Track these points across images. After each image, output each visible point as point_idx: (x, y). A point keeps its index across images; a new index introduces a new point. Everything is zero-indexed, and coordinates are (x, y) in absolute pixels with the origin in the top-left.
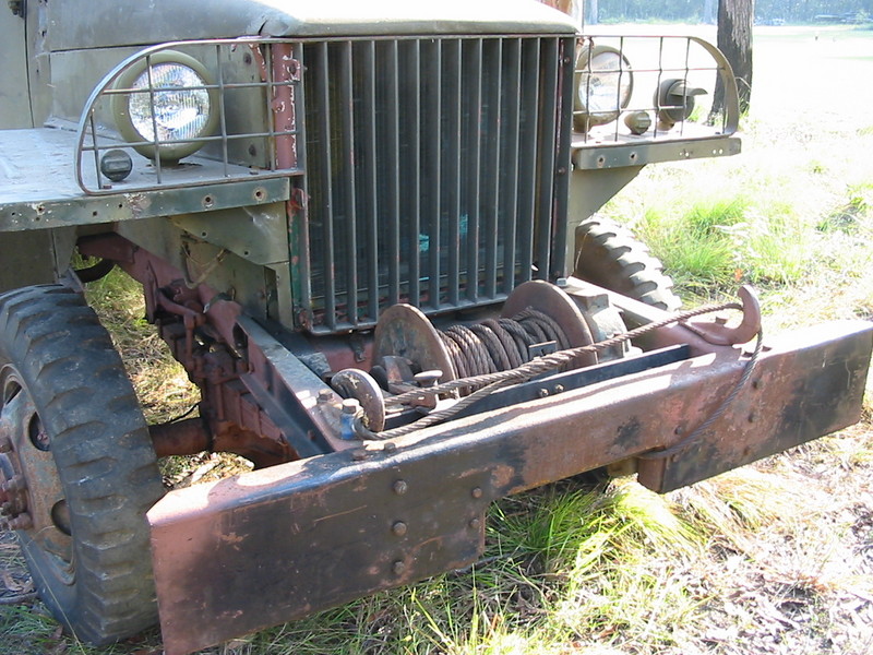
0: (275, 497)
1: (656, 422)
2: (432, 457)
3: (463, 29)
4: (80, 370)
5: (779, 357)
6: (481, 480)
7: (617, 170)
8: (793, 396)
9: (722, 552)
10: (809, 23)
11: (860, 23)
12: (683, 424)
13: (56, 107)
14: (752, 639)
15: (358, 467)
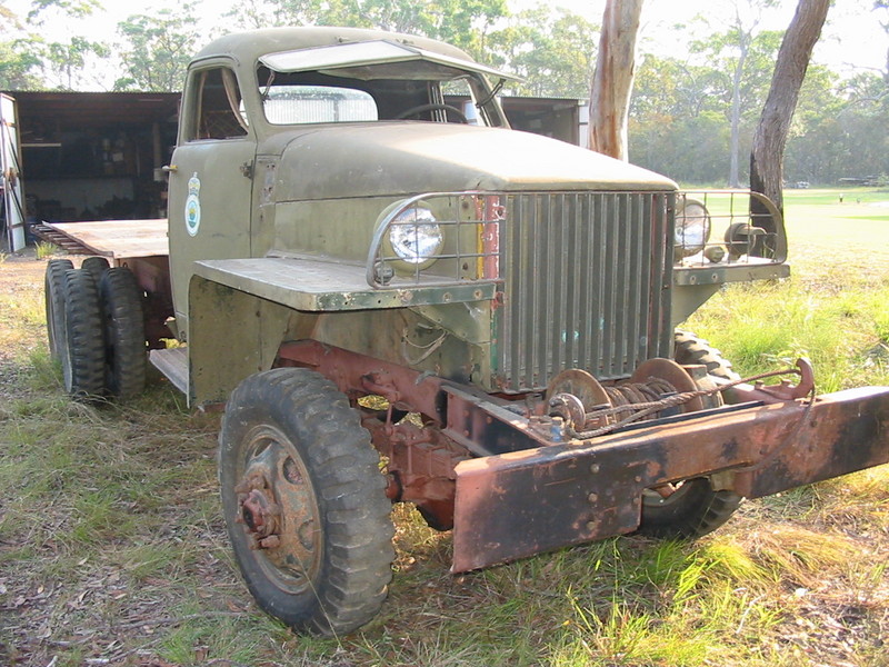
0: (526, 466)
1: (747, 443)
2: (613, 450)
3: (606, 188)
4: (335, 420)
5: (827, 406)
6: (640, 470)
7: (703, 286)
8: (839, 436)
9: (790, 585)
10: (832, 186)
11: (882, 186)
12: (765, 447)
13: (278, 242)
14: (820, 639)
15: (571, 452)
